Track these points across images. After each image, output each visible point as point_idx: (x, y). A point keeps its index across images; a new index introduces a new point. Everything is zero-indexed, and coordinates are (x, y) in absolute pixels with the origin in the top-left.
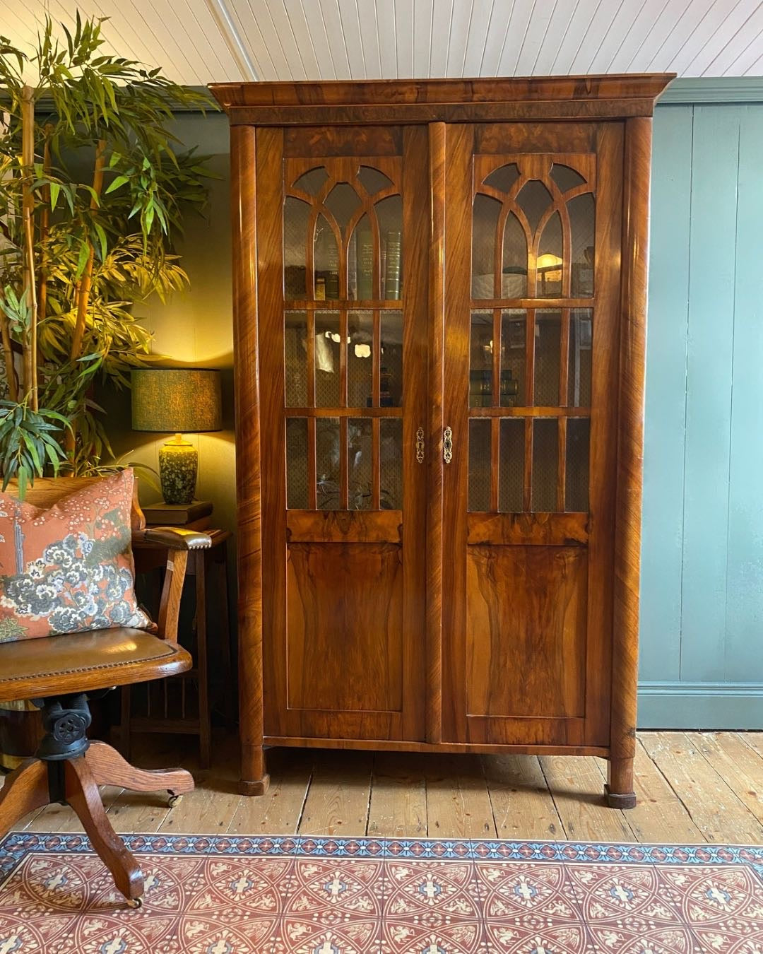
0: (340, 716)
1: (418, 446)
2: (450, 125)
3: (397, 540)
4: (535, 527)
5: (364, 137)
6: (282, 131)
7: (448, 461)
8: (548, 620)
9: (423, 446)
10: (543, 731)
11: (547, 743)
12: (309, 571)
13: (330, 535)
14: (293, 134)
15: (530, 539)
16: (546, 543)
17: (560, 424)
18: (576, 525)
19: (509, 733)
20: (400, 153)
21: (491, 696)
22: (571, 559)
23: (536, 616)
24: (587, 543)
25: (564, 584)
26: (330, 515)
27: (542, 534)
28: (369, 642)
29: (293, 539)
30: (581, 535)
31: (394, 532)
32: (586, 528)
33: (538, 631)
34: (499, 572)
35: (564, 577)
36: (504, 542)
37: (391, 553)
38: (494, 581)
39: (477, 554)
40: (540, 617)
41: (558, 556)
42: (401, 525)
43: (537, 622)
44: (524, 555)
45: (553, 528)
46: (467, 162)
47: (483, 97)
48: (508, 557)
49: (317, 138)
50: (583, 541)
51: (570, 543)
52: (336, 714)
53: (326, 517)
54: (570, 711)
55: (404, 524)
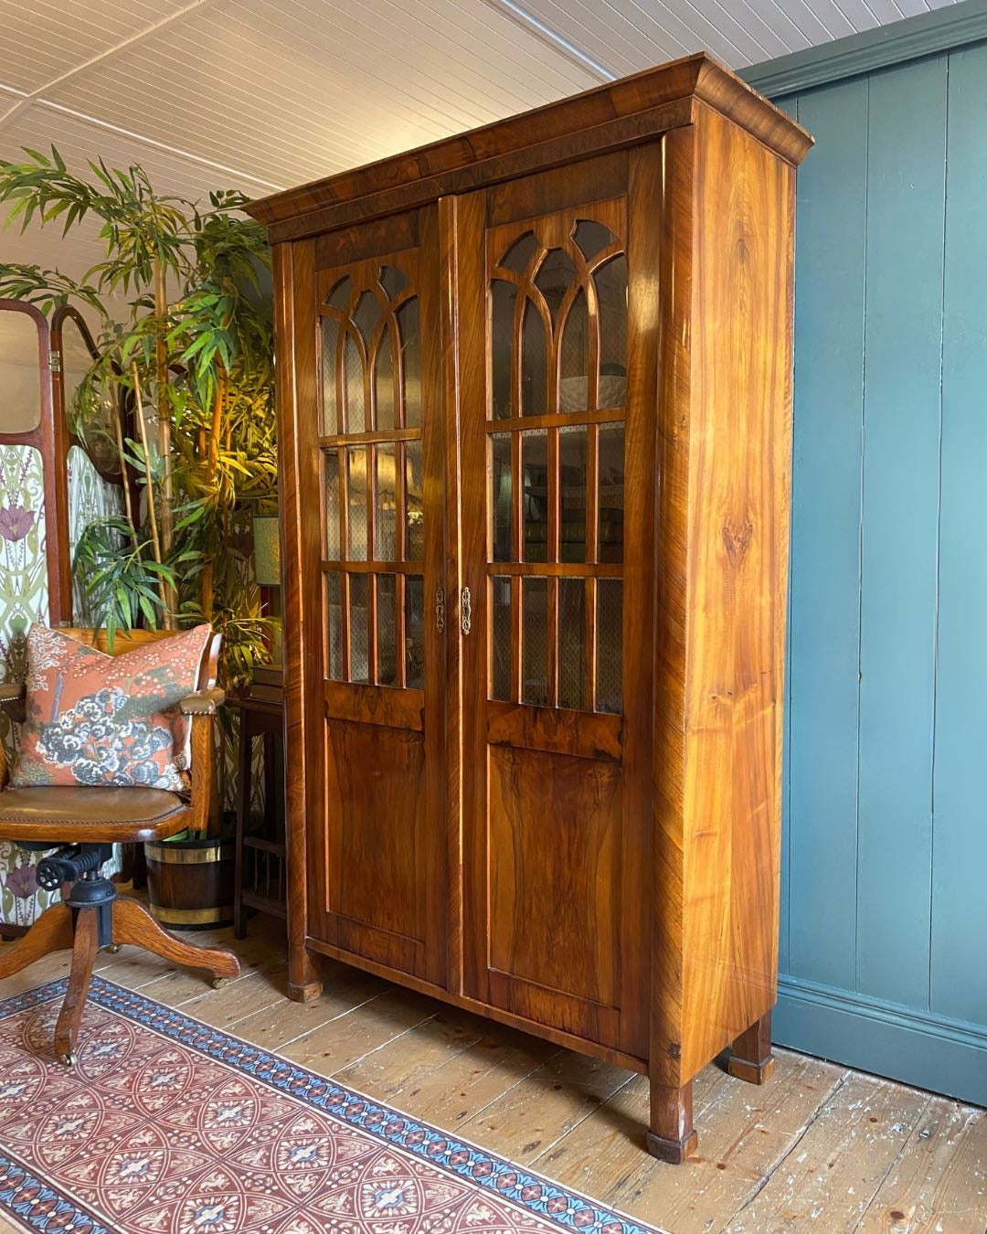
0: (370, 932)
1: (437, 611)
2: (461, 197)
3: (419, 729)
4: (560, 728)
5: (383, 232)
6: (313, 241)
7: (467, 632)
8: (578, 863)
9: (442, 611)
10: (570, 1014)
11: (576, 1033)
12: (345, 753)
13: (359, 713)
14: (323, 241)
15: (554, 745)
16: (572, 752)
17: (587, 586)
18: (608, 732)
19: (532, 1006)
20: (416, 244)
21: (516, 950)
22: (605, 779)
23: (564, 853)
24: (621, 758)
25: (596, 814)
26: (360, 690)
27: (568, 738)
28: (398, 850)
29: (331, 713)
30: (612, 746)
31: (417, 717)
32: (620, 737)
33: (567, 873)
34: (524, 784)
35: (597, 803)
36: (526, 745)
37: (417, 743)
38: (519, 795)
39: (500, 757)
40: (569, 855)
41: (589, 772)
42: (423, 710)
43: (566, 861)
44: (551, 766)
45: (580, 733)
46: (479, 241)
47: (486, 152)
48: (532, 766)
49: (342, 241)
50: (616, 755)
51: (601, 756)
52: (367, 928)
53: (356, 692)
54: (605, 996)
55: (426, 709)
